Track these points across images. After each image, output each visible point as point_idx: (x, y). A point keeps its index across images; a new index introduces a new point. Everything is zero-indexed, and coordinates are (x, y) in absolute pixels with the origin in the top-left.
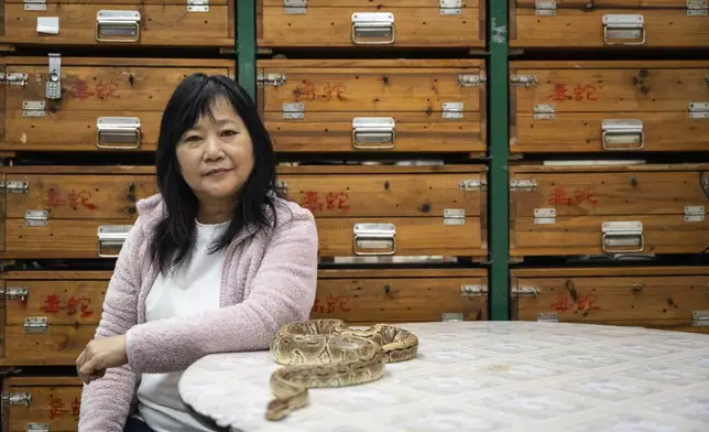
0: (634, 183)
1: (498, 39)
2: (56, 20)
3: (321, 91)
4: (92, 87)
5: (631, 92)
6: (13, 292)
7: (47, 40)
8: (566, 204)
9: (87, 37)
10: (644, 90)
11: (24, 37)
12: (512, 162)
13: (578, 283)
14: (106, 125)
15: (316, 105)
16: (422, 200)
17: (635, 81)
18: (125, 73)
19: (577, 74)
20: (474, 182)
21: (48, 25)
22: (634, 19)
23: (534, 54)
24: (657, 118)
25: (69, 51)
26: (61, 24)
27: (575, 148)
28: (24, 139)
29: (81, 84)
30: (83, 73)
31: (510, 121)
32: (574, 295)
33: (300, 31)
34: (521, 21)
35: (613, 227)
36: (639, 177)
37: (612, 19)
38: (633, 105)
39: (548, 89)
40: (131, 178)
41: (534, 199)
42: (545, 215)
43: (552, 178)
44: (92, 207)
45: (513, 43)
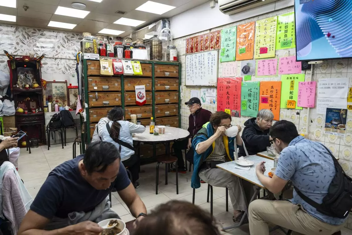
0: (168, 107)
1: (153, 89)
2: (96, 87)
3: (132, 96)
4: (102, 97)
5: (168, 96)
6: (92, 127)
7: (95, 90)
8: (161, 110)
9: (101, 90)
10: (169, 95)
11: (92, 90)
12: (155, 105)
13: (163, 120)
14: (104, 102)
15: (132, 98)
16: (145, 110)
17: (168, 94)
18: (106, 95)
19: (162, 93)
20: (151, 108)
21: (96, 88)
22: (168, 87)
23: (157, 91)
24: (171, 99)
25: (98, 92)
26: (97, 88)
27: (162, 103)
28: (93, 105)
29: (100, 97)
30: (101, 95)
31: (155, 100)
32: (162, 121)
33: (130, 88)
34: (156, 87)
35: (166, 113)
36: (169, 106)
37: (166, 87)
38: (168, 97)
39: (159, 96)
40: (108, 110)
41: (157, 109)
42: (159, 111)
43: (159, 107)
44: (102, 114)
45: (155, 90)
